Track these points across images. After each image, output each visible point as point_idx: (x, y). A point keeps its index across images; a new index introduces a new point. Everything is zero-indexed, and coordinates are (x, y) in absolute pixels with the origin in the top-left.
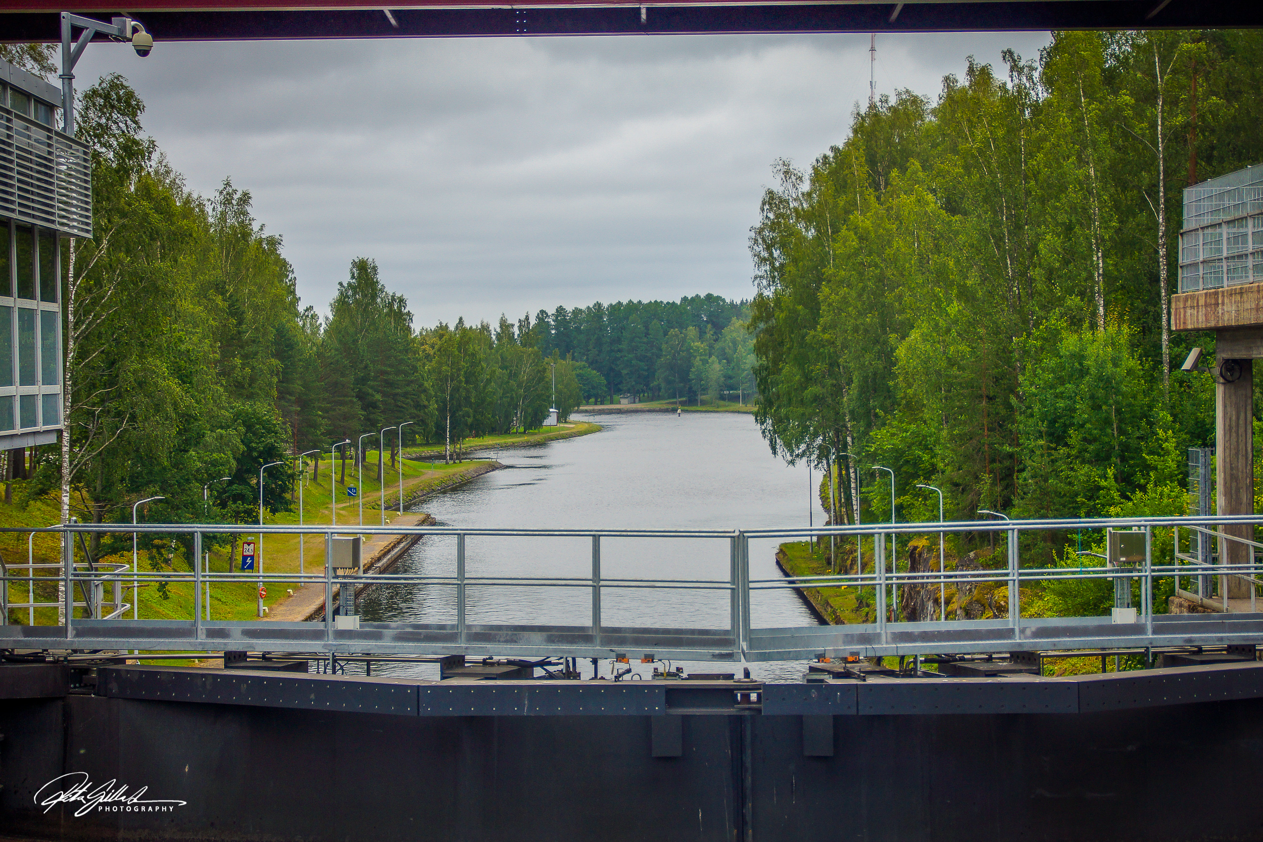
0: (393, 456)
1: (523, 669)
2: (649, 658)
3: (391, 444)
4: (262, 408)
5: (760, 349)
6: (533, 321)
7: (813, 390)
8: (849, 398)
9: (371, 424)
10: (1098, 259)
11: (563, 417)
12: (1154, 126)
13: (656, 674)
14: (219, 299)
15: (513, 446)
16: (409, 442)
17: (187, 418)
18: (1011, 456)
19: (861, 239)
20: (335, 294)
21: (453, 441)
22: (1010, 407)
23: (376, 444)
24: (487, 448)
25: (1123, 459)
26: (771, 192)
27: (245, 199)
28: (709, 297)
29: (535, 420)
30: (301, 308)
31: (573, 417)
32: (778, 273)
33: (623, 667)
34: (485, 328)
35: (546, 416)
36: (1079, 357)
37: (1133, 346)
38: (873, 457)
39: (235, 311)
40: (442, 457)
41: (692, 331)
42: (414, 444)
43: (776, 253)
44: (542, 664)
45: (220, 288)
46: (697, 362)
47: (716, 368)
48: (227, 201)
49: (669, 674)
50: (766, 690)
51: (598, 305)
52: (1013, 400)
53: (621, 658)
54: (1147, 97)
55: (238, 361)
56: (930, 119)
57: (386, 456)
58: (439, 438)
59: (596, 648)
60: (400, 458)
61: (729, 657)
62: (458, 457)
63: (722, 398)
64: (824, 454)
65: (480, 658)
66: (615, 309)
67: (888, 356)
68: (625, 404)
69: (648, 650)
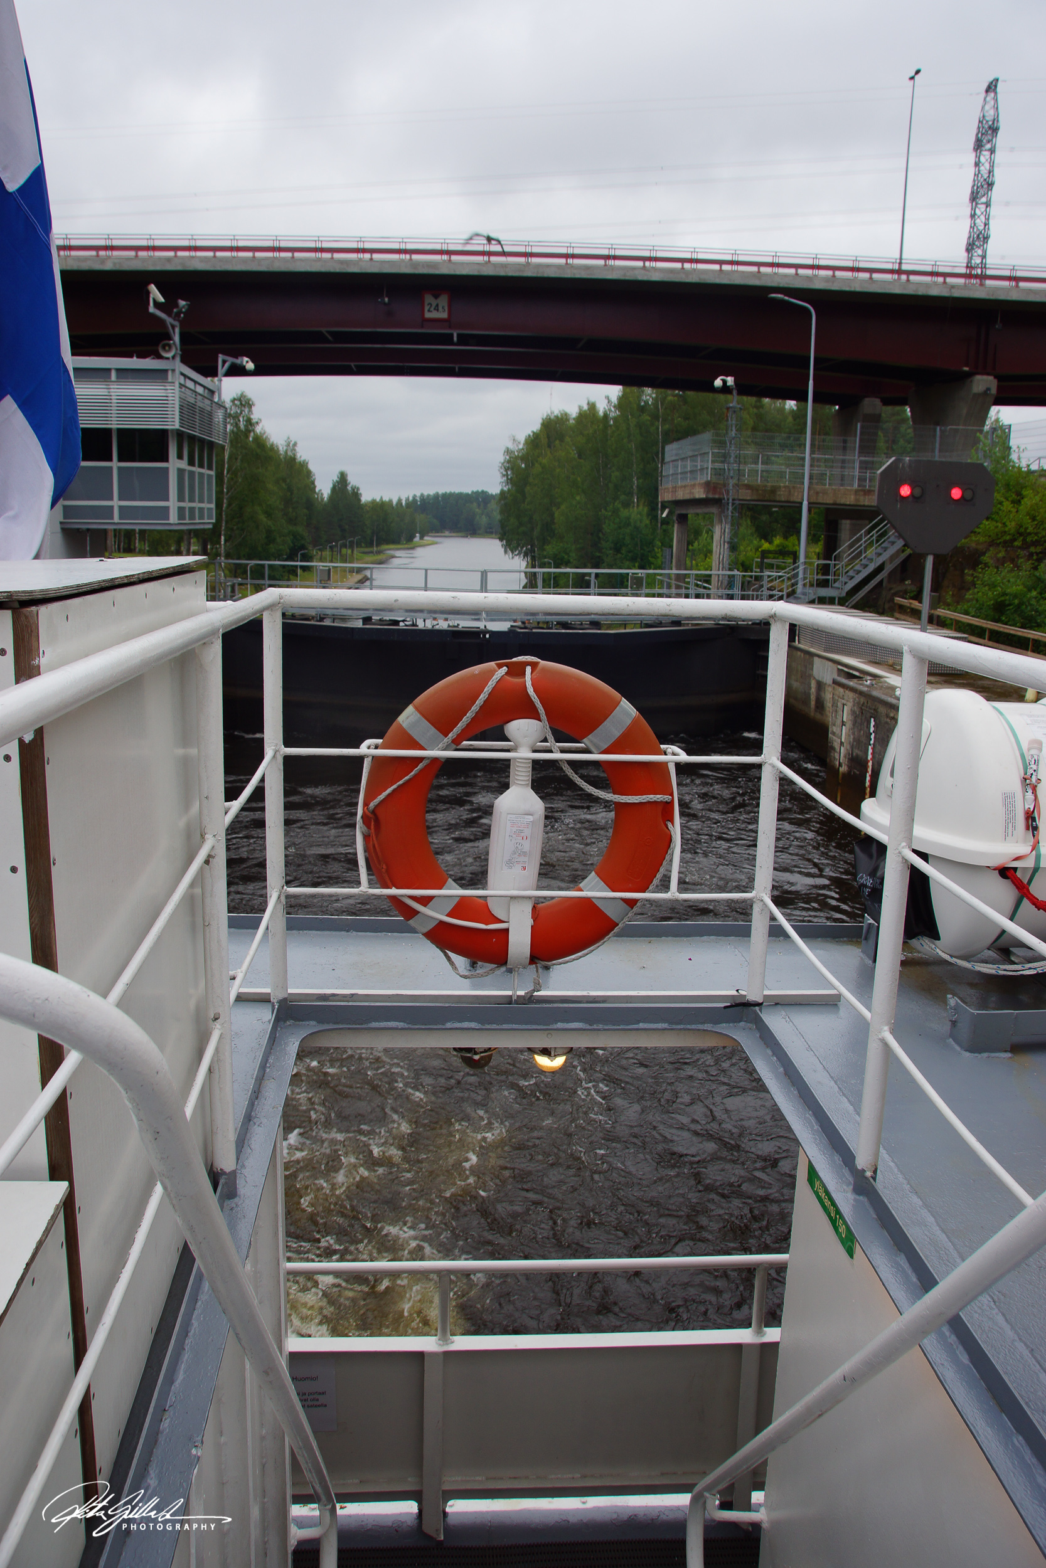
0: (352, 552)
1: (396, 623)
2: (446, 620)
3: (351, 547)
4: (300, 529)
5: (501, 512)
6: (411, 499)
7: (522, 529)
8: (536, 533)
9: (344, 538)
10: (635, 480)
11: (422, 538)
12: (658, 429)
13: (449, 626)
14: (284, 485)
15: (401, 549)
16: (359, 545)
17: (269, 532)
18: (599, 557)
19: (542, 468)
20: (331, 486)
21: (377, 546)
22: (599, 538)
23: (345, 546)
24: (390, 549)
25: (642, 560)
26: (508, 449)
27: (295, 444)
28: (483, 491)
29: (410, 539)
30: (317, 490)
31: (426, 538)
32: (510, 481)
33: (435, 623)
34: (391, 501)
35: (415, 537)
36: (628, 518)
37: (648, 515)
38: (545, 557)
39: (290, 489)
40: (372, 552)
41: (475, 504)
42: (361, 547)
43: (509, 473)
44: (403, 621)
45: (284, 480)
46: (478, 517)
47: (484, 520)
48: (288, 445)
49: (454, 626)
50: (492, 633)
51: (438, 493)
52: (601, 535)
53: (435, 619)
54: (655, 417)
55: (291, 510)
56: (572, 421)
57: (349, 551)
58: (371, 544)
59: (425, 615)
60: (355, 552)
61: (478, 620)
62: (379, 553)
63: (487, 532)
64: (526, 555)
65: (378, 618)
66: (444, 495)
67: (552, 515)
68: (447, 533)
69: (446, 616)
